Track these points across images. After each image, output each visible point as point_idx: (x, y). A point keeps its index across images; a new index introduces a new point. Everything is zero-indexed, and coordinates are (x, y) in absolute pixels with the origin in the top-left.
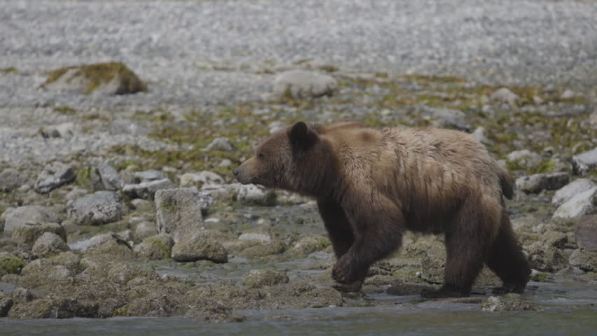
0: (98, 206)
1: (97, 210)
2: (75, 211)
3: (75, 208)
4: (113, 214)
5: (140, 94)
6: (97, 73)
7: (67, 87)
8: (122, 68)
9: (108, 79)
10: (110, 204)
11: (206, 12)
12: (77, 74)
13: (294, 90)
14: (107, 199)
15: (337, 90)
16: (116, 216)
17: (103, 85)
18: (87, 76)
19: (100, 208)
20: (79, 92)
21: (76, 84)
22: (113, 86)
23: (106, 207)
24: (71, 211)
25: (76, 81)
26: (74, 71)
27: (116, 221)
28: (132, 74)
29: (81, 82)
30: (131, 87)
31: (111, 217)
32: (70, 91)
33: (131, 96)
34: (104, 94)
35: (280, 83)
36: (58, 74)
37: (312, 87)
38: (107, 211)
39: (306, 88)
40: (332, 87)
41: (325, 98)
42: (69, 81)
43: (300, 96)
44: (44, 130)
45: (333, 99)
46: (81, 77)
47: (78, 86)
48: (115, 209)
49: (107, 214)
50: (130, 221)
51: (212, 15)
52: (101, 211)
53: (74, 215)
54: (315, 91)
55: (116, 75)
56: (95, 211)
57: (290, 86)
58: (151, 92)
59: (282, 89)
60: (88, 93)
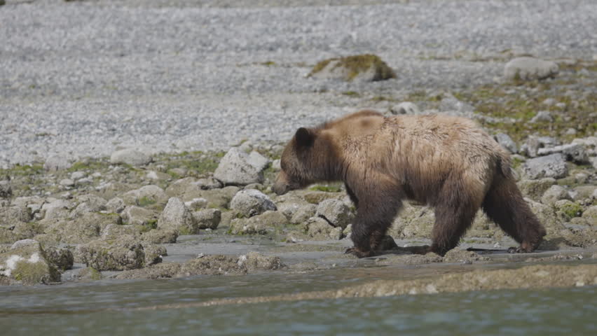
0: (549, 165)
1: (548, 168)
2: (529, 169)
3: (529, 167)
4: (562, 172)
5: (392, 80)
6: (355, 64)
7: (331, 75)
8: (376, 60)
9: (366, 68)
10: (559, 163)
11: (371, 13)
12: (339, 65)
13: (523, 74)
14: (556, 159)
15: (557, 73)
16: (564, 173)
17: (361, 73)
18: (347, 66)
19: (551, 167)
20: (342, 79)
21: (339, 72)
22: (370, 73)
23: (556, 166)
24: (526, 170)
25: (338, 70)
26: (336, 62)
27: (565, 177)
28: (384, 63)
29: (343, 72)
30: (384, 74)
31: (561, 173)
32: (335, 79)
33: (385, 82)
34: (363, 81)
35: (509, 69)
36: (323, 65)
37: (537, 71)
38: (557, 169)
39: (533, 72)
40: (554, 71)
41: (549, 80)
42: (332, 70)
43: (527, 78)
44: (393, 108)
45: (556, 80)
46: (342, 68)
47: (340, 75)
48: (563, 167)
49: (557, 171)
50: (577, 177)
51: (377, 15)
52: (551, 169)
53: (528, 172)
54: (540, 74)
55: (372, 65)
56: (546, 169)
57: (519, 70)
58: (400, 79)
59: (512, 73)
60: (350, 80)
